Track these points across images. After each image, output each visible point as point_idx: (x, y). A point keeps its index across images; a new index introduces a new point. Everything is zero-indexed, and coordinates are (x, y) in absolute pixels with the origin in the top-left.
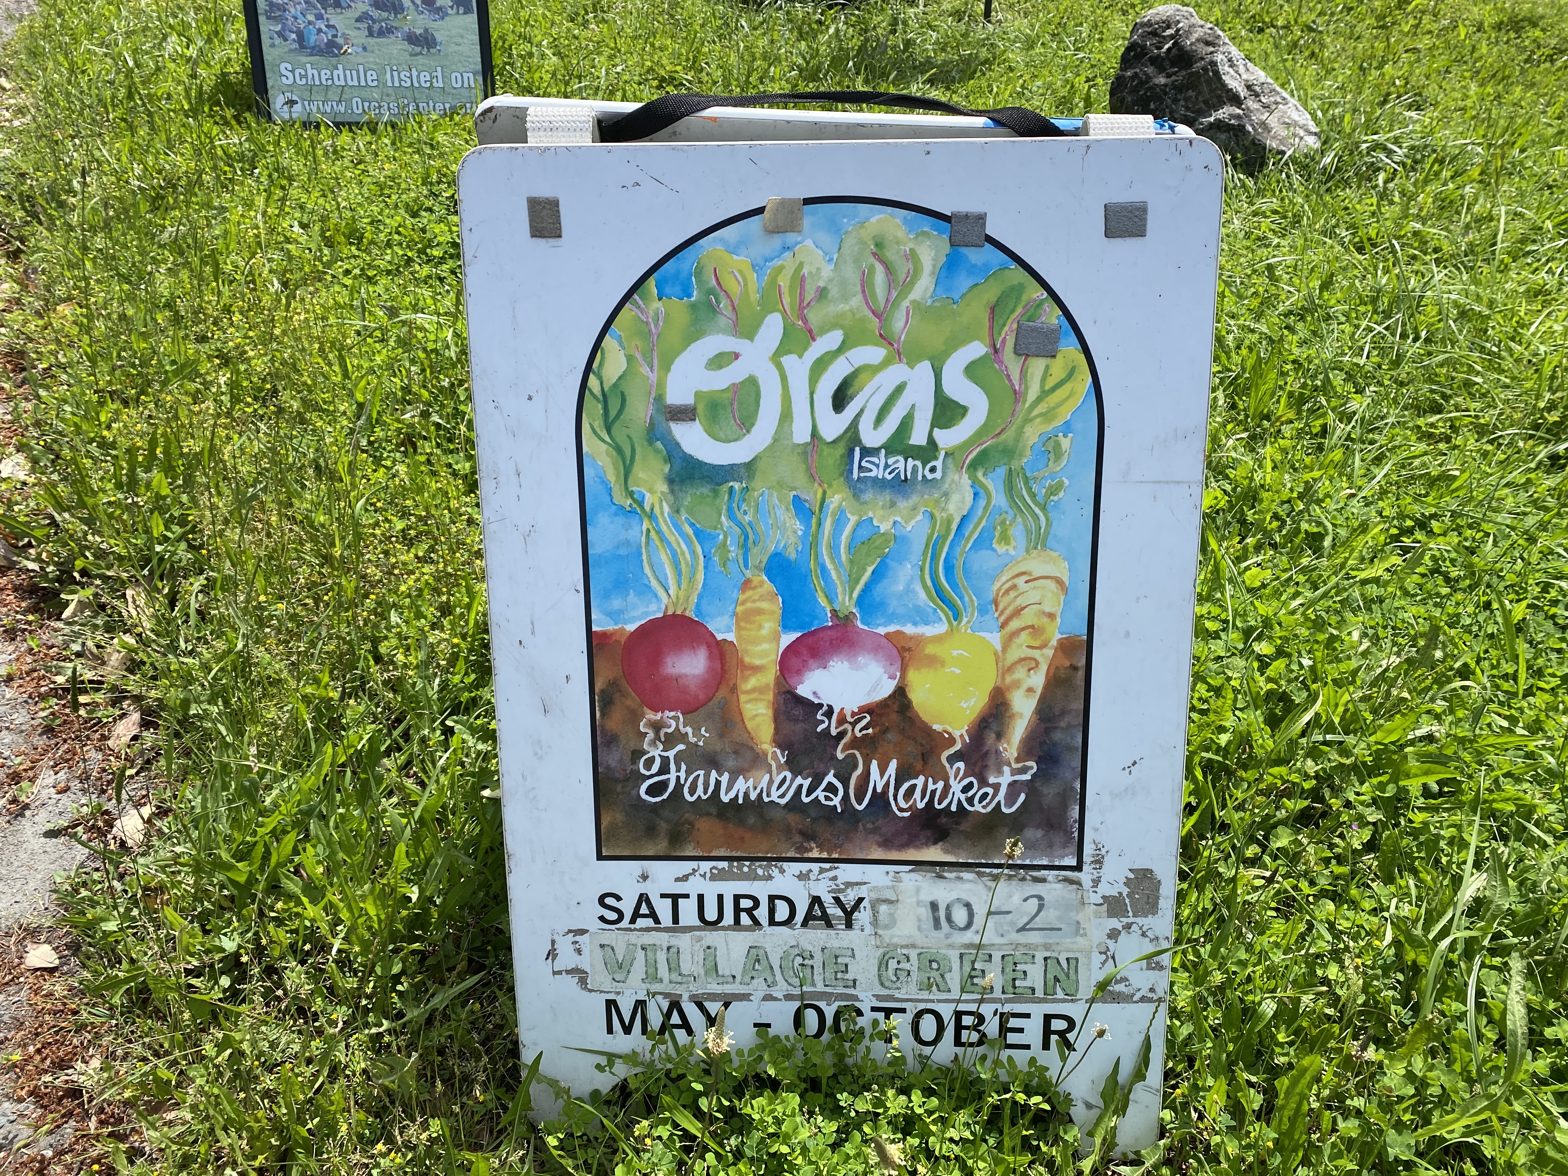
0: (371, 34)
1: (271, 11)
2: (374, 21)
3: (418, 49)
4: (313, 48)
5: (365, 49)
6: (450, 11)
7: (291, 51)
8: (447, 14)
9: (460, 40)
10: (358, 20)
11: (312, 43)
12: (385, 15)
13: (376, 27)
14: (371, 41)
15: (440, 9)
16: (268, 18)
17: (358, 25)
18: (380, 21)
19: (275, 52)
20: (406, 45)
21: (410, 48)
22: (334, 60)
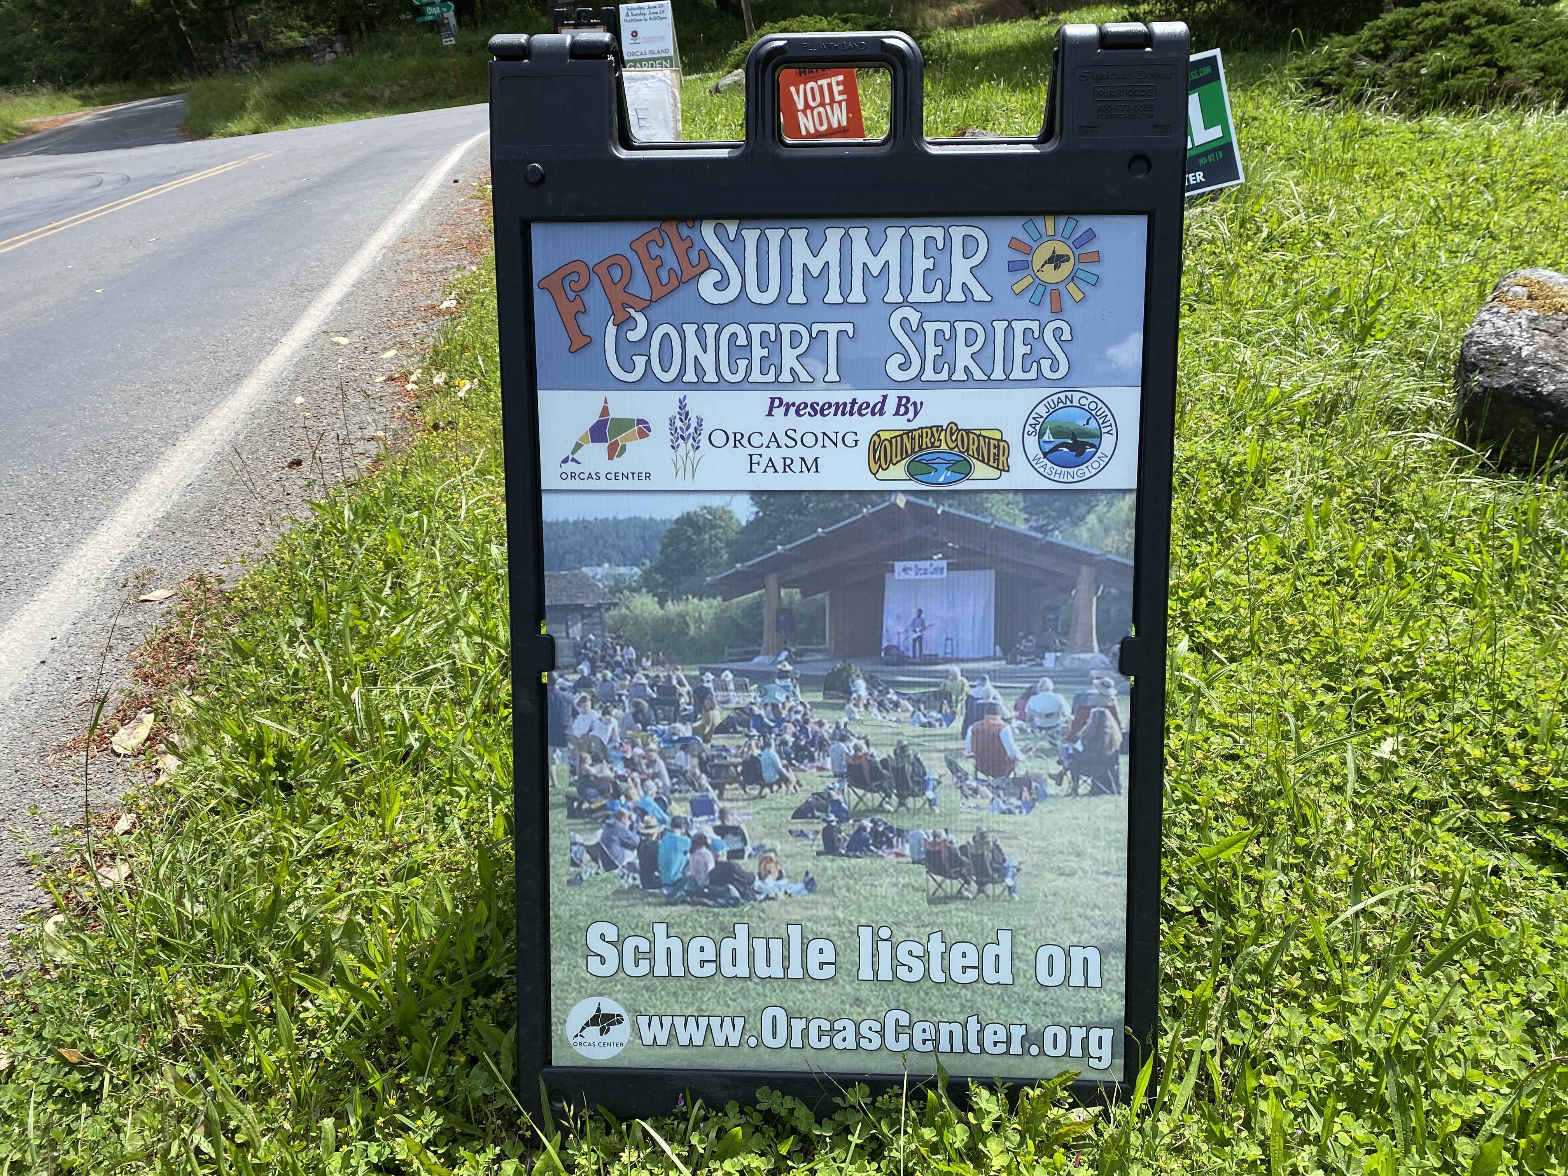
0: (831, 847)
1: (583, 796)
2: (843, 815)
3: (952, 885)
4: (677, 885)
5: (810, 884)
6: (1051, 788)
7: (619, 893)
8: (1043, 796)
9: (1073, 863)
10: (800, 813)
11: (676, 871)
12: (873, 799)
13: (847, 830)
14: (830, 864)
15: (1025, 781)
16: (573, 814)
17: (799, 825)
18: (859, 815)
19: (580, 897)
20: (921, 876)
21: (931, 882)
22: (726, 915)
